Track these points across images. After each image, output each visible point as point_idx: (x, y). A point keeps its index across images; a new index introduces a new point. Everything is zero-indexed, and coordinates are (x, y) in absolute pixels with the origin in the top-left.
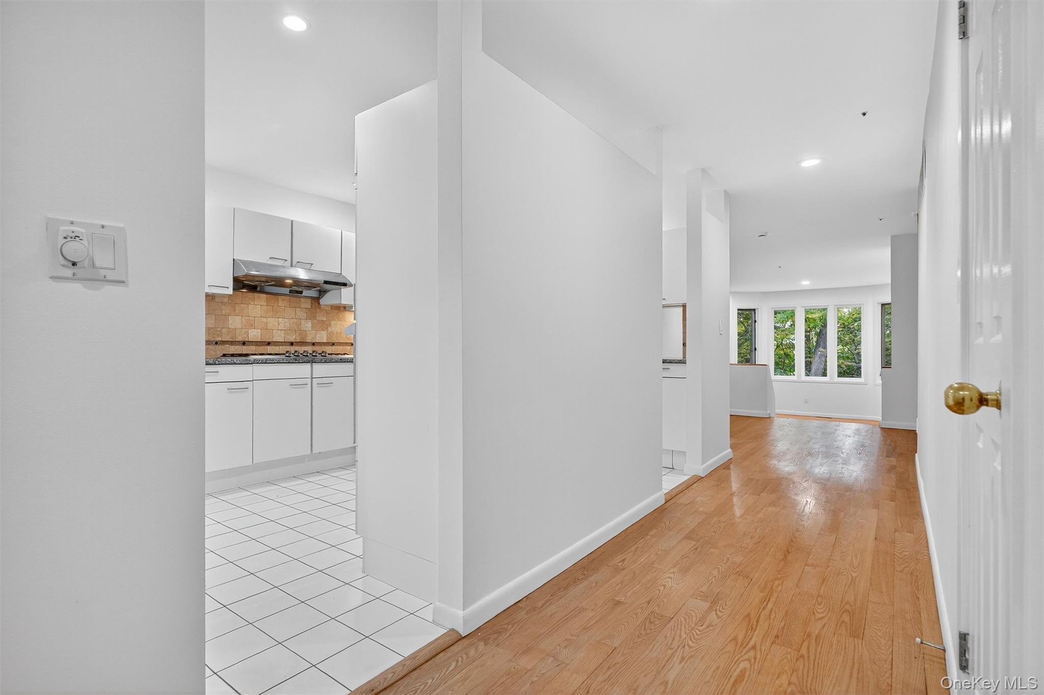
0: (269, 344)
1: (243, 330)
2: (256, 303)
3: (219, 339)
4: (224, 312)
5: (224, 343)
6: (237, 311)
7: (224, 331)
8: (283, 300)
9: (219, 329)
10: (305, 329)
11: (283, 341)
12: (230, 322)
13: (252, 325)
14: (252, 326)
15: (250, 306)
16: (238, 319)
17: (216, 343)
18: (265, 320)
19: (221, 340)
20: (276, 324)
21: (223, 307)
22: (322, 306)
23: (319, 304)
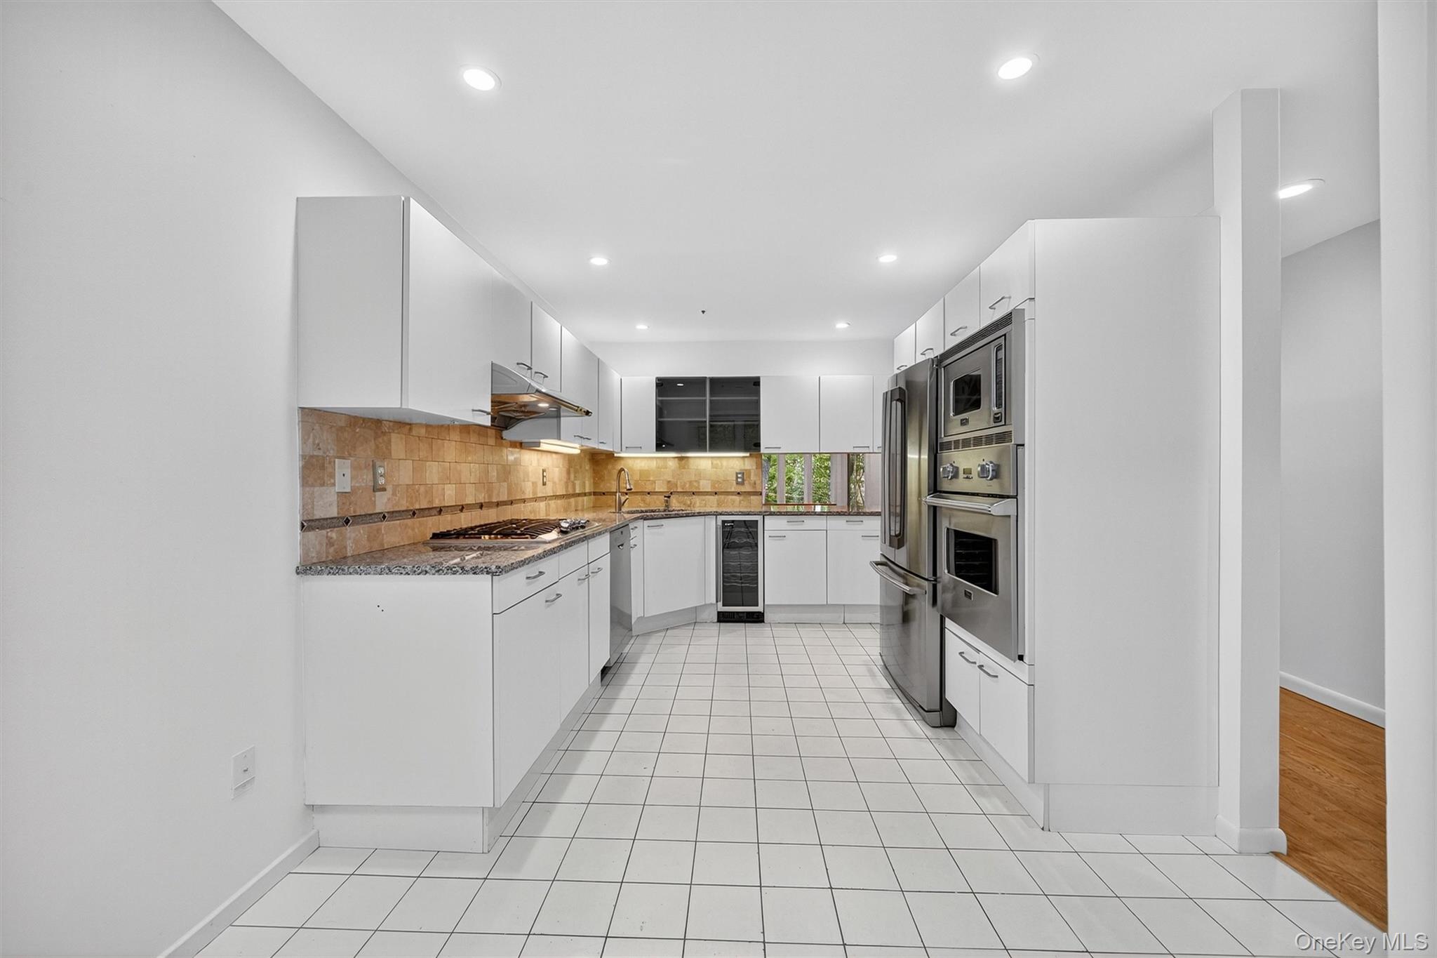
1: (439, 486)
5: (422, 512)
11: (474, 502)
14: (448, 479)
16: (435, 466)
17: (414, 513)
18: (458, 467)
19: (418, 507)
20: (468, 473)
21: (421, 445)
22: (504, 441)
23: (502, 438)
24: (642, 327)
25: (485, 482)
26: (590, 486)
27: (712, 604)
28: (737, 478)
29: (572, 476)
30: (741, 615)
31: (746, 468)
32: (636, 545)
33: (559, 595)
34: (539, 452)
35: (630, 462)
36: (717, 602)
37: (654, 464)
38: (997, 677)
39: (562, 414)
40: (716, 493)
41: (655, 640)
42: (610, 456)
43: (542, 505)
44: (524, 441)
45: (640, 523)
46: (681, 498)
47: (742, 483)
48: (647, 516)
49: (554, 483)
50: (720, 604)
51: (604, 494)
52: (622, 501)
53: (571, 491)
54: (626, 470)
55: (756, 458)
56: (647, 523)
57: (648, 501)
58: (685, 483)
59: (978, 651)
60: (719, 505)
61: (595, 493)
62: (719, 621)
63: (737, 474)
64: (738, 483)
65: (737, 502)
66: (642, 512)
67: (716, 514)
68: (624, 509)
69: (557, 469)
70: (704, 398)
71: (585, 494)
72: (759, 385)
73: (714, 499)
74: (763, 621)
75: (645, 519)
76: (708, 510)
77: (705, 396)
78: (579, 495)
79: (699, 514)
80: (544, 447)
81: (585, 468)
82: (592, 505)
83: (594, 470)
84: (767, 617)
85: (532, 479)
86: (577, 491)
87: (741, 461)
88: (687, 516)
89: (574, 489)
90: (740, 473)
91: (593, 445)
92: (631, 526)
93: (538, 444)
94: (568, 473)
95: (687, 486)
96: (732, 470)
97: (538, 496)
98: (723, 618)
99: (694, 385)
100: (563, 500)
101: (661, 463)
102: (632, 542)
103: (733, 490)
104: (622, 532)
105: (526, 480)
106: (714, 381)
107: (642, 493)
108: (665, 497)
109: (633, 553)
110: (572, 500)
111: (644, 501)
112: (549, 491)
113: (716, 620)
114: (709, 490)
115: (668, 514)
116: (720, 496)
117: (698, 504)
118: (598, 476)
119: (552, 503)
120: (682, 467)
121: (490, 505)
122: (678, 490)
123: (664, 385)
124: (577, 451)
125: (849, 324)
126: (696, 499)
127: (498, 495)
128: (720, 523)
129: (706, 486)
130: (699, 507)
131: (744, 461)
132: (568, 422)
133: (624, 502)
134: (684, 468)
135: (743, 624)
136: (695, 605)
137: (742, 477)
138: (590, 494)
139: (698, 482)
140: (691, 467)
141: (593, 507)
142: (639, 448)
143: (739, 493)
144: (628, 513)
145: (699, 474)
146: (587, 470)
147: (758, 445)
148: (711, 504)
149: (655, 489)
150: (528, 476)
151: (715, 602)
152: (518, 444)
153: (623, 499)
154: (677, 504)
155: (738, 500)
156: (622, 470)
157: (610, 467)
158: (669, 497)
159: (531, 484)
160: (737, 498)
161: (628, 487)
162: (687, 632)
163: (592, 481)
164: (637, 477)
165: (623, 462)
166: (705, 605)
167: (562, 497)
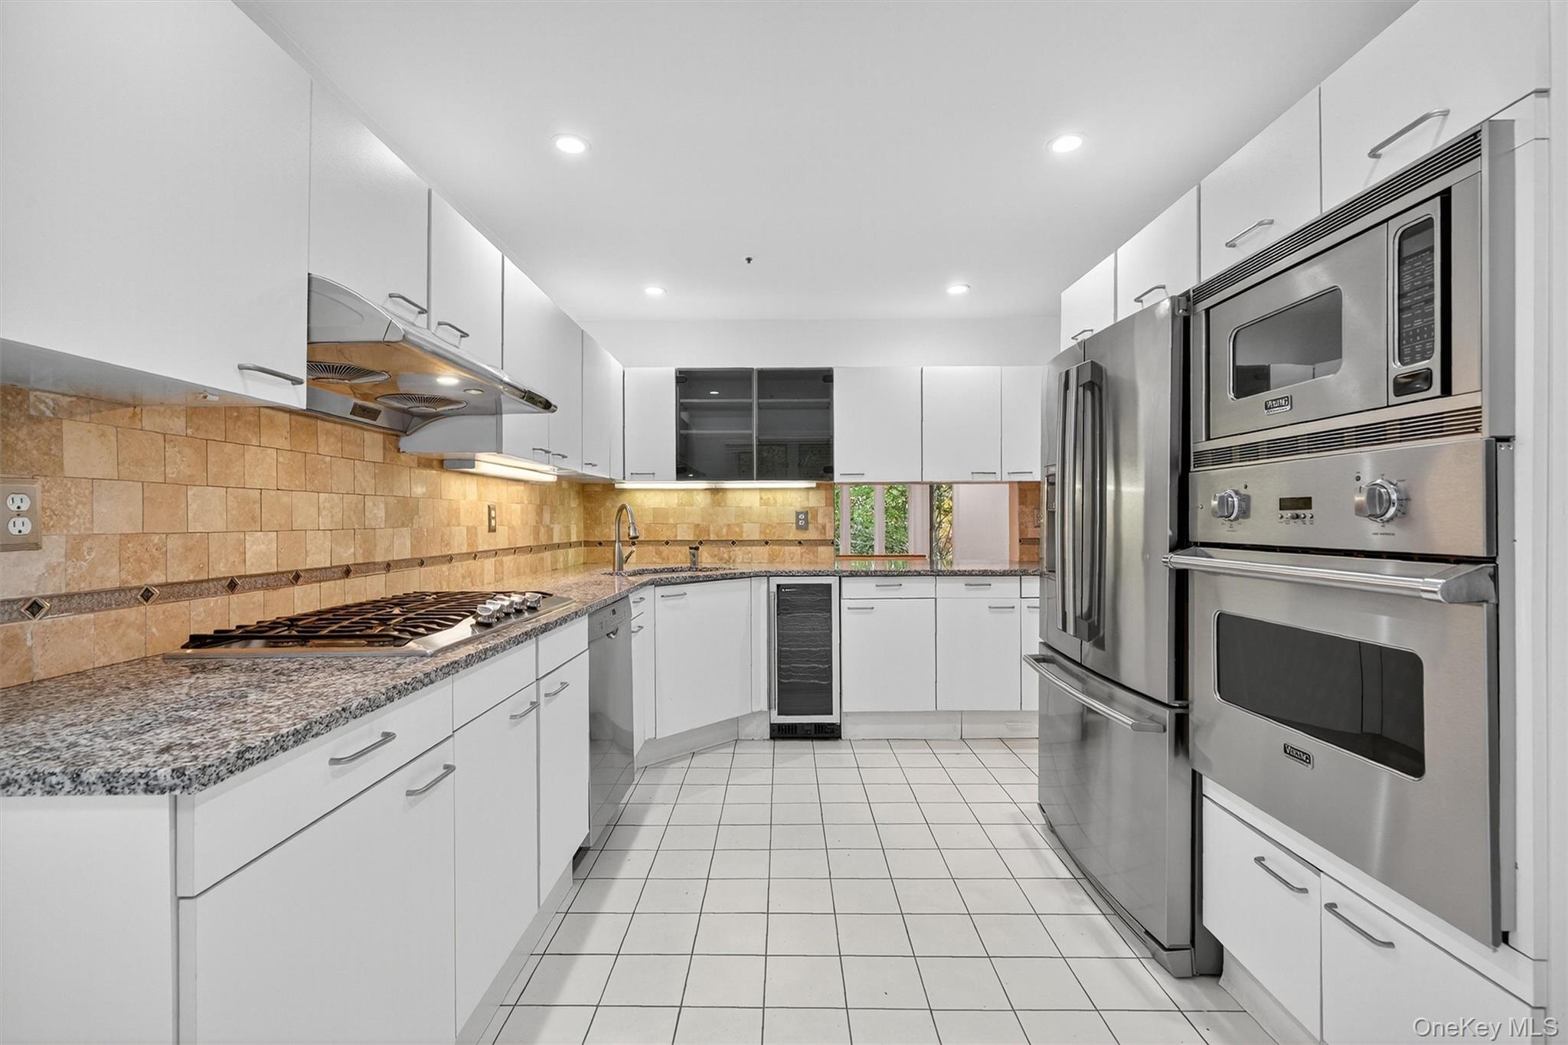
0: (296, 578)
1: (229, 536)
2: (264, 441)
3: (156, 578)
4: (171, 472)
5: (176, 591)
6: (213, 469)
7: (174, 543)
8: (328, 433)
9: (156, 539)
10: (373, 524)
11: (328, 565)
12: (193, 507)
13: (253, 518)
14: (255, 522)
15: (251, 453)
16: (215, 496)
17: (147, 595)
18: (285, 498)
19: (162, 580)
20: (313, 511)
21: (170, 452)
22: (403, 457)
23: (398, 450)
24: (654, 291)
25: (356, 526)
26: (578, 532)
27: (760, 712)
28: (798, 520)
29: (547, 517)
30: (806, 728)
31: (810, 506)
32: (641, 627)
33: (449, 769)
34: (475, 478)
35: (639, 498)
36: (770, 708)
37: (673, 500)
38: (1390, 945)
39: (504, 407)
40: (767, 543)
41: (673, 774)
42: (608, 487)
43: (489, 564)
44: (446, 456)
45: (648, 593)
46: (715, 550)
47: (805, 528)
48: (663, 578)
49: (511, 527)
50: (775, 712)
51: (600, 544)
52: (625, 554)
53: (544, 540)
54: (628, 507)
55: (826, 489)
56: (661, 590)
57: (665, 554)
58: (721, 528)
59: (1318, 871)
60: (771, 561)
61: (587, 543)
62: (773, 738)
63: (798, 514)
64: (799, 527)
65: (797, 557)
66: (656, 571)
67: (768, 575)
68: (626, 568)
69: (519, 506)
70: (750, 401)
71: (570, 545)
72: (832, 381)
73: (765, 550)
74: (840, 737)
75: (656, 584)
76: (756, 568)
77: (750, 397)
78: (559, 546)
79: (742, 576)
80: (481, 468)
81: (569, 503)
82: (581, 560)
83: (584, 507)
84: (846, 731)
85: (466, 520)
86: (556, 541)
87: (803, 494)
88: (724, 578)
89: (551, 537)
90: (801, 513)
91: (574, 467)
92: (632, 598)
93: (471, 462)
94: (540, 511)
95: (724, 530)
96: (791, 508)
97: (480, 549)
98: (780, 733)
99: (734, 379)
100: (530, 555)
101: (684, 497)
102: (634, 624)
103: (791, 537)
104: (614, 612)
105: (454, 522)
106: (764, 374)
107: (658, 542)
108: (691, 548)
109: (636, 641)
110: (547, 555)
111: (659, 553)
112: (501, 540)
113: (769, 737)
114: (756, 536)
115: (697, 576)
116: (774, 547)
117: (742, 559)
118: (591, 519)
119: (508, 560)
120: (716, 504)
121: (367, 568)
122: (712, 539)
123: (687, 380)
124: (552, 479)
125: (969, 287)
126: (738, 552)
127: (388, 550)
128: (774, 589)
129: (751, 532)
130: (743, 562)
131: (808, 494)
132: (516, 422)
133: (628, 557)
134: (719, 505)
135: (809, 743)
136: (736, 716)
137: (804, 519)
138: (579, 544)
139: (740, 525)
140: (729, 502)
141: (584, 563)
142: (651, 475)
143: (800, 543)
144: (634, 574)
145: (743, 514)
146: (572, 509)
147: (829, 470)
148: (759, 559)
149: (676, 536)
150: (458, 518)
151: (765, 708)
152: (435, 463)
153: (626, 551)
154: (709, 560)
155: (799, 552)
156: (623, 507)
157: (608, 504)
158: (697, 549)
159: (465, 531)
160: (797, 549)
161: (632, 534)
162: (722, 757)
163: (582, 525)
164: (649, 519)
165: (626, 495)
166: (753, 714)
167: (530, 549)
